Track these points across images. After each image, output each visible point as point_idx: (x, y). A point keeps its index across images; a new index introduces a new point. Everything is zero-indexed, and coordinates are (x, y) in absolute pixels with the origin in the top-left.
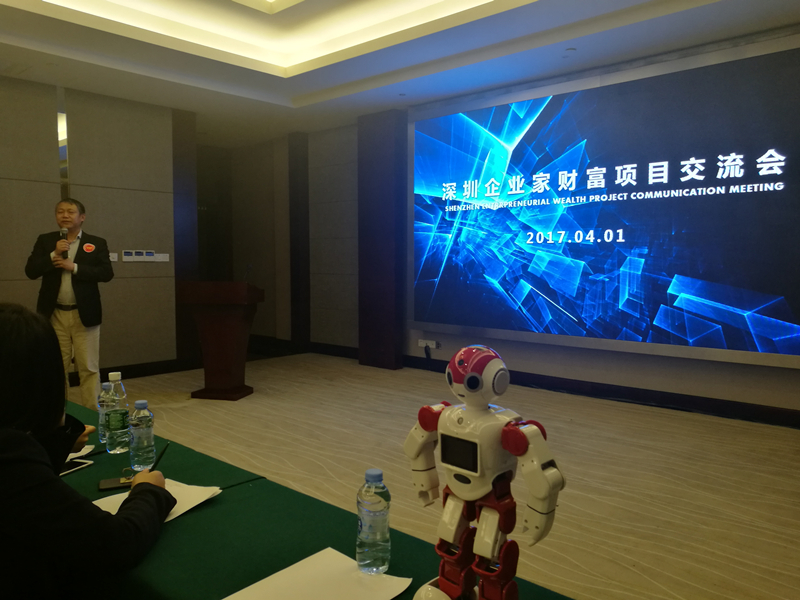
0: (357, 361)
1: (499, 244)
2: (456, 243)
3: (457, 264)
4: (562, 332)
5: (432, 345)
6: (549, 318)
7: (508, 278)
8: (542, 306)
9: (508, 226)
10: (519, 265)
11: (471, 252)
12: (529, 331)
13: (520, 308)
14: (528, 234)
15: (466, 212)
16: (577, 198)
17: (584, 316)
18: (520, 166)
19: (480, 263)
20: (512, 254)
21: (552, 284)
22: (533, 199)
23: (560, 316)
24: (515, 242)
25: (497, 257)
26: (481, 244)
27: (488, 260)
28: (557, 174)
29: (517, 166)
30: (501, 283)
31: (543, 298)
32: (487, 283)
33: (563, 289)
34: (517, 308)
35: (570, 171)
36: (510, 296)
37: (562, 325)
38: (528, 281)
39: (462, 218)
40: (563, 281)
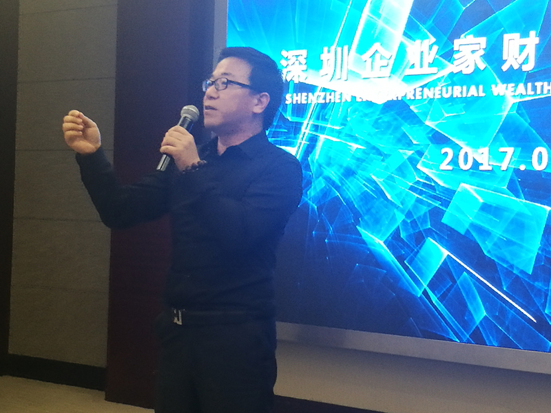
1: (387, 168)
4: (505, 343)
6: (480, 313)
7: (403, 235)
8: (469, 292)
9: (404, 135)
10: (424, 209)
11: (333, 184)
12: (443, 338)
13: (425, 293)
14: (443, 151)
15: (324, 106)
16: (538, 84)
17: (546, 311)
18: (430, 22)
19: (349, 202)
20: (412, 188)
21: (487, 247)
22: (453, 84)
23: (503, 312)
24: (418, 166)
25: (382, 194)
26: (353, 167)
27: (365, 198)
28: (500, 39)
29: (424, 23)
30: (389, 244)
31: (469, 274)
32: (364, 242)
33: (508, 258)
34: (420, 293)
35: (525, 34)
36: (406, 268)
37: (507, 329)
38: (440, 240)
39: (318, 118)
40: (509, 243)
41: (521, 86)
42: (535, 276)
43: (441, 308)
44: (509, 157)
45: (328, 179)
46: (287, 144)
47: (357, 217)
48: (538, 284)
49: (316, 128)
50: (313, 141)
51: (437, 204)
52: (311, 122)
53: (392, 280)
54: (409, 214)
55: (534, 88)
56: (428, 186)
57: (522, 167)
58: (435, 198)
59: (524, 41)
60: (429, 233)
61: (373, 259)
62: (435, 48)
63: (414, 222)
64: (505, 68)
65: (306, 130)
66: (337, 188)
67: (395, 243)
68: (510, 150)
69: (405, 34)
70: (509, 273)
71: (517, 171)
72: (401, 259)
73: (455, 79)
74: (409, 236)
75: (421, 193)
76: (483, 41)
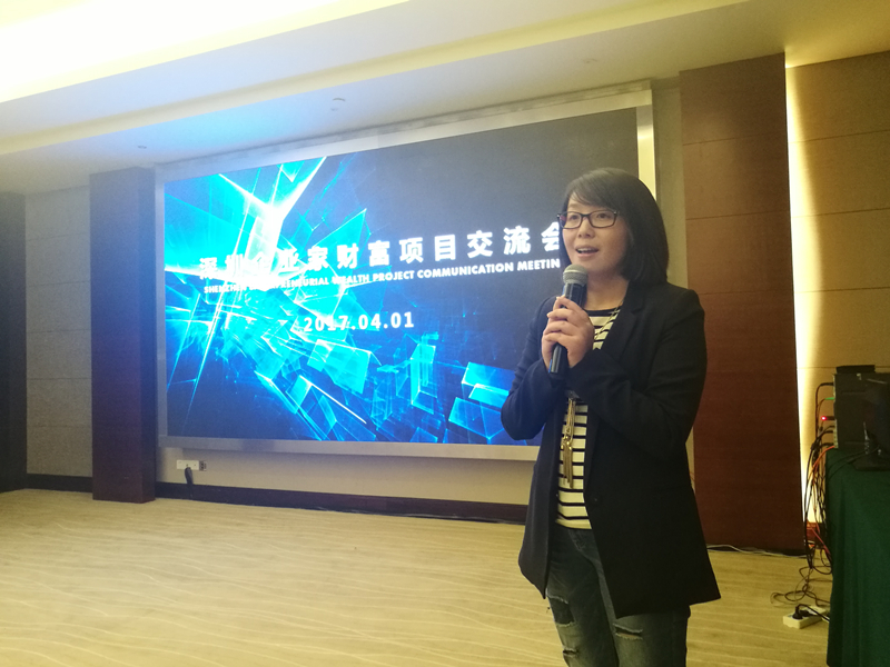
0: (91, 495)
1: (271, 332)
2: (219, 332)
3: (221, 359)
4: (349, 438)
5: (194, 465)
6: (332, 420)
7: (284, 375)
8: (325, 408)
9: (281, 311)
10: (296, 358)
11: (238, 344)
12: (311, 439)
13: (299, 411)
14: (306, 319)
15: (229, 294)
16: (360, 276)
17: (372, 416)
18: (293, 239)
19: (249, 357)
20: (288, 344)
21: (336, 380)
22: (309, 277)
23: (346, 418)
24: (292, 330)
25: (269, 349)
26: (250, 333)
27: (259, 352)
28: (335, 249)
29: (289, 239)
30: (275, 381)
31: (326, 397)
32: (259, 381)
33: (348, 385)
34: (295, 412)
35: (350, 245)
36: (287, 396)
37: (349, 429)
38: (307, 377)
39: (226, 302)
40: (348, 375)
41: (350, 277)
42: (364, 395)
43: (310, 420)
44: (345, 323)
45: (235, 342)
46: (206, 319)
47: (254, 364)
48: (366, 400)
49: (225, 308)
50: (223, 317)
51: (304, 353)
52: (222, 304)
53: (278, 403)
54: (287, 361)
55: (358, 279)
56: (299, 342)
57: (353, 328)
58: (302, 350)
59: (350, 250)
60: (300, 372)
61: (265, 392)
62: (297, 255)
63: (290, 366)
64: (339, 267)
65: (218, 310)
66: (241, 347)
67: (279, 380)
68: (345, 317)
69: (278, 246)
70: (349, 394)
71: (351, 330)
72: (283, 391)
73: (310, 274)
74: (288, 375)
75: (294, 347)
76: (325, 250)
